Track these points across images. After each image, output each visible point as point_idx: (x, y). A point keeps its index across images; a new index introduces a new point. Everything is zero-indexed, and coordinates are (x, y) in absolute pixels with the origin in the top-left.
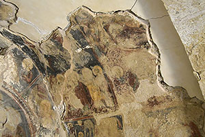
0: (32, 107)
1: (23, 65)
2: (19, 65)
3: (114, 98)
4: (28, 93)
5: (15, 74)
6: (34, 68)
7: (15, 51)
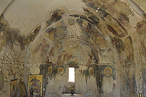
0: (93, 42)
1: (83, 25)
2: (81, 26)
3: (123, 28)
4: (89, 37)
5: (81, 30)
6: (89, 24)
7: (77, 20)
